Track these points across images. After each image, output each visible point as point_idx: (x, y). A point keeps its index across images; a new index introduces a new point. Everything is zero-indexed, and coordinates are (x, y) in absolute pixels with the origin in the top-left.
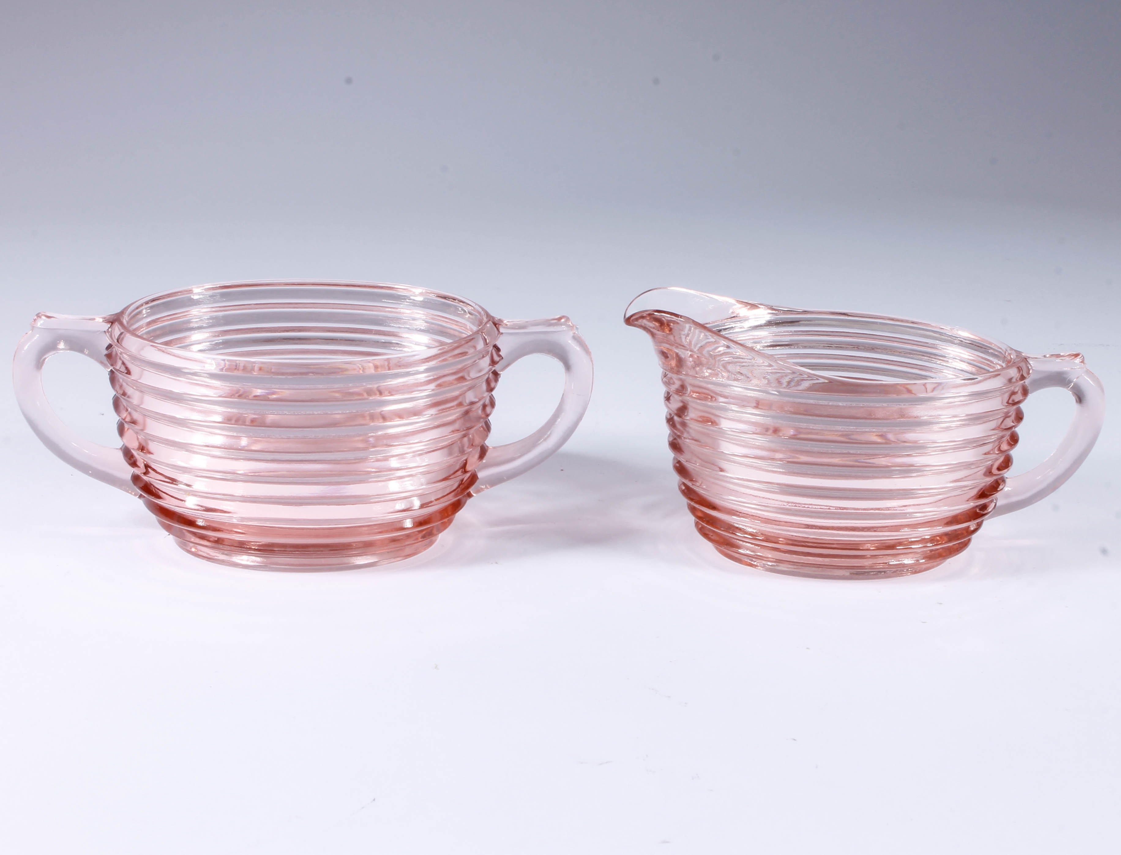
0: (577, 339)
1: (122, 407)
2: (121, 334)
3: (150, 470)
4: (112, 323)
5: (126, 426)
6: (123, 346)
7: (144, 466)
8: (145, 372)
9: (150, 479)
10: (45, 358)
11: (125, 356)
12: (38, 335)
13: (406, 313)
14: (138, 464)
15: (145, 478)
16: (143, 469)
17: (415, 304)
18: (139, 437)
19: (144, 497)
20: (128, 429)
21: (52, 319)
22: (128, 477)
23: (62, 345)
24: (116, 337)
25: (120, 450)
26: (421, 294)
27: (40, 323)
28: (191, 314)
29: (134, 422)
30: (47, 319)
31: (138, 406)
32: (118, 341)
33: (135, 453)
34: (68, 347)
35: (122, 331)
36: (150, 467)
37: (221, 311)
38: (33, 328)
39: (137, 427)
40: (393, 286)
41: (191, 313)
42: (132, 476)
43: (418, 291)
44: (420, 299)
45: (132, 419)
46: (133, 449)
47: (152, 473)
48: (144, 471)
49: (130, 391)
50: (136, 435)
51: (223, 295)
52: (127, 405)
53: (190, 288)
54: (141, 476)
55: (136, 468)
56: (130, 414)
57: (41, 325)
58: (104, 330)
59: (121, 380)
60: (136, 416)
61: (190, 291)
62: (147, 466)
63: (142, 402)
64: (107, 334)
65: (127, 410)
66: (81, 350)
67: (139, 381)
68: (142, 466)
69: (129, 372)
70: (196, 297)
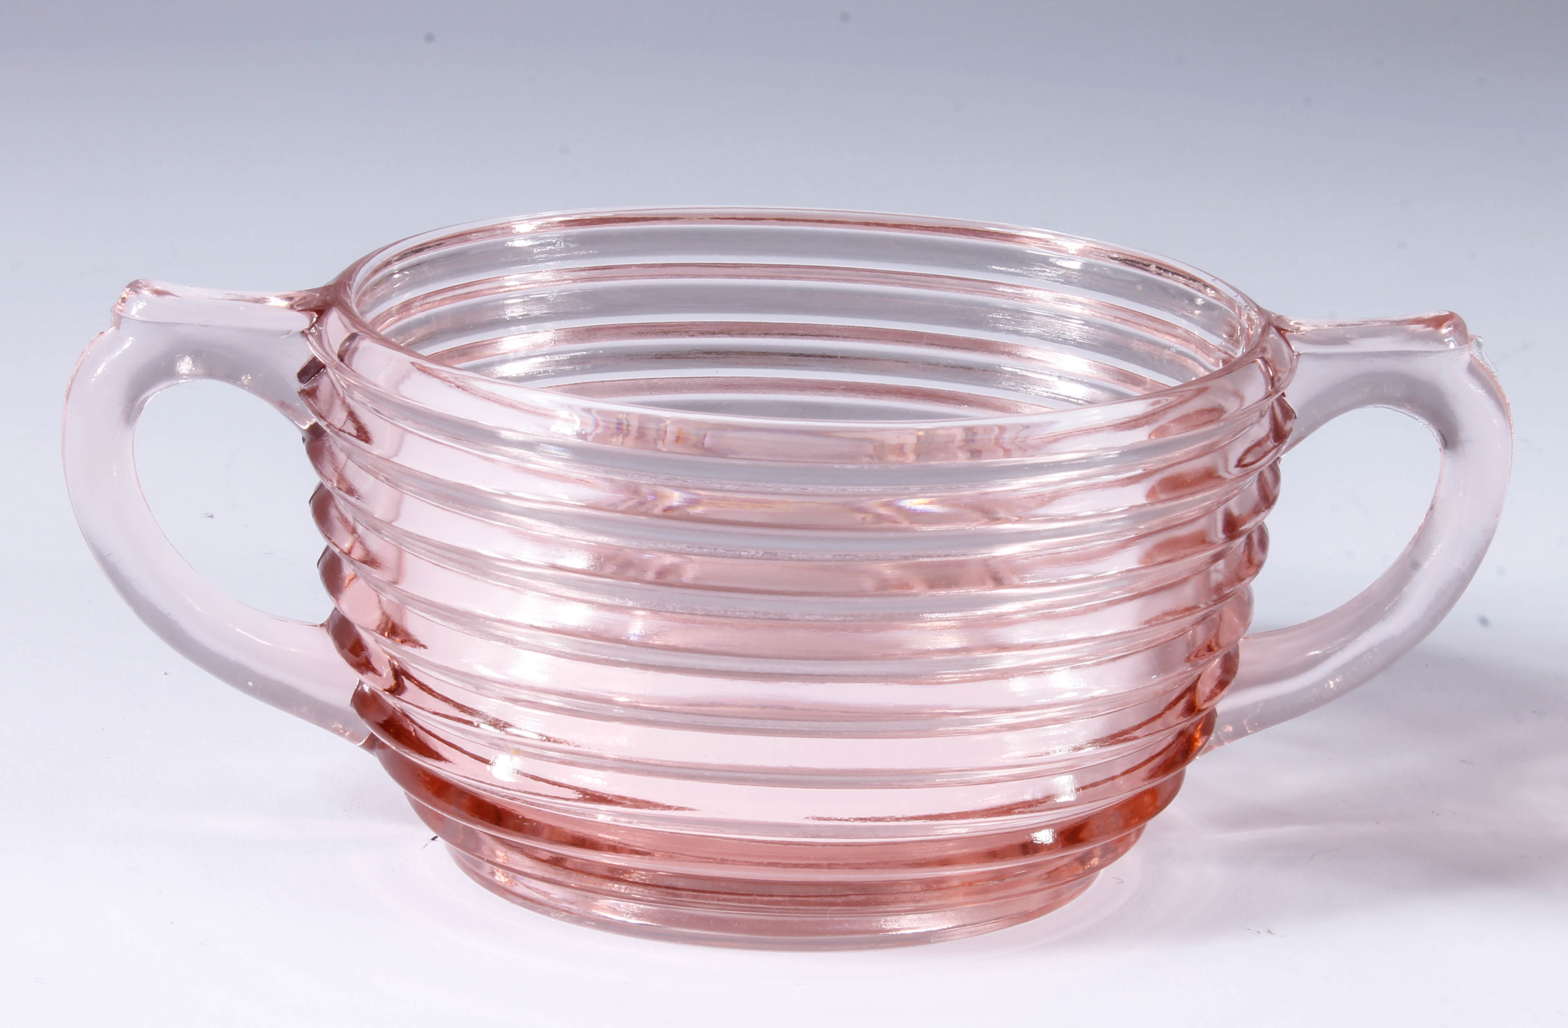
0: (1476, 371)
1: (337, 524)
2: (352, 337)
3: (407, 682)
4: (321, 311)
5: (348, 570)
6: (353, 368)
7: (391, 674)
8: (409, 436)
9: (404, 704)
10: (148, 398)
11: (357, 395)
12: (131, 338)
13: (1040, 300)
14: (374, 663)
15: (391, 701)
16: (387, 677)
17: (1067, 279)
18: (383, 599)
19: (383, 746)
20: (355, 577)
21: (168, 297)
22: (344, 699)
23: (185, 366)
24: (336, 349)
25: (324, 630)
26: (1082, 253)
27: (136, 308)
28: (506, 287)
29: (370, 561)
30: (154, 297)
31: (389, 523)
32: (341, 358)
33: (369, 639)
34: (200, 371)
35: (354, 331)
36: (410, 677)
37: (591, 279)
38: (119, 320)
39: (376, 573)
40: (1013, 232)
41: (507, 284)
42: (354, 695)
43: (1073, 246)
44: (1076, 265)
45: (368, 552)
46: (366, 629)
47: (411, 691)
48: (392, 682)
49: (363, 482)
50: (375, 594)
51: (583, 241)
52: (355, 519)
53: (504, 220)
54: (384, 697)
55: (371, 674)
56: (361, 541)
57: (140, 312)
58: (301, 330)
59: (342, 457)
60: (376, 544)
61: (507, 230)
62: (400, 674)
63: (397, 515)
64: (310, 338)
65: (354, 531)
66: (231, 376)
67: (392, 460)
68: (386, 672)
69: (363, 434)
70: (519, 243)
